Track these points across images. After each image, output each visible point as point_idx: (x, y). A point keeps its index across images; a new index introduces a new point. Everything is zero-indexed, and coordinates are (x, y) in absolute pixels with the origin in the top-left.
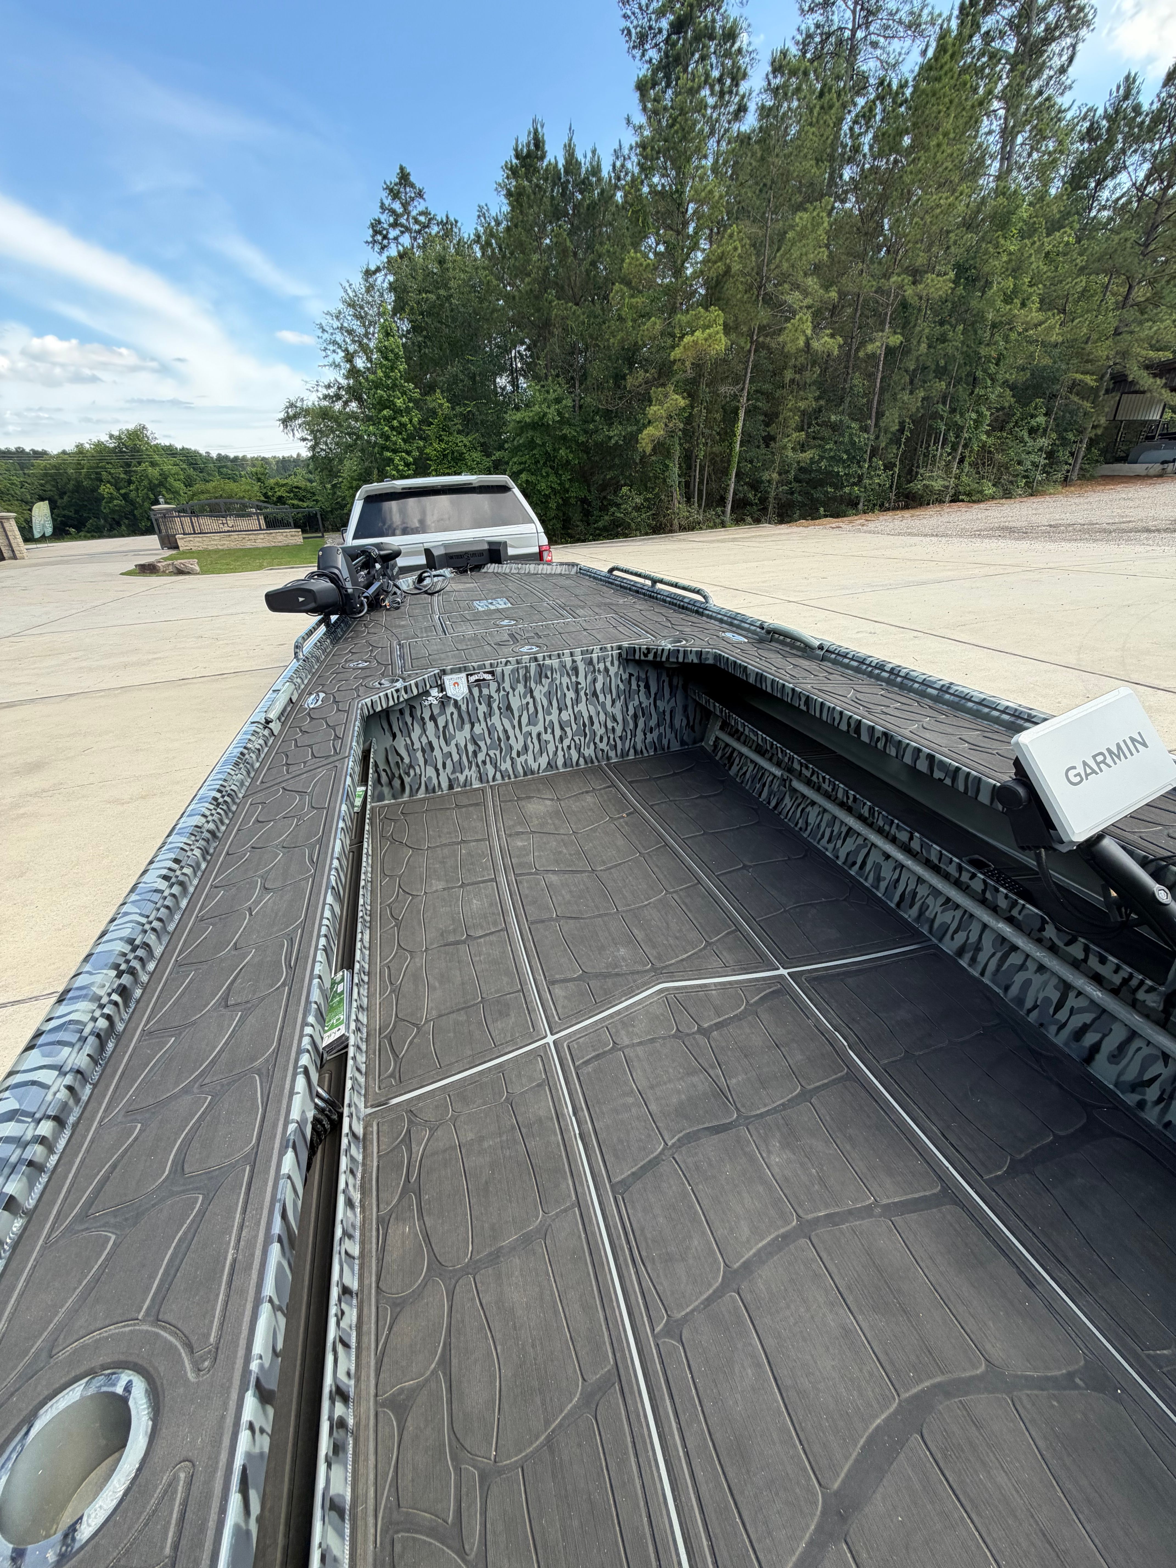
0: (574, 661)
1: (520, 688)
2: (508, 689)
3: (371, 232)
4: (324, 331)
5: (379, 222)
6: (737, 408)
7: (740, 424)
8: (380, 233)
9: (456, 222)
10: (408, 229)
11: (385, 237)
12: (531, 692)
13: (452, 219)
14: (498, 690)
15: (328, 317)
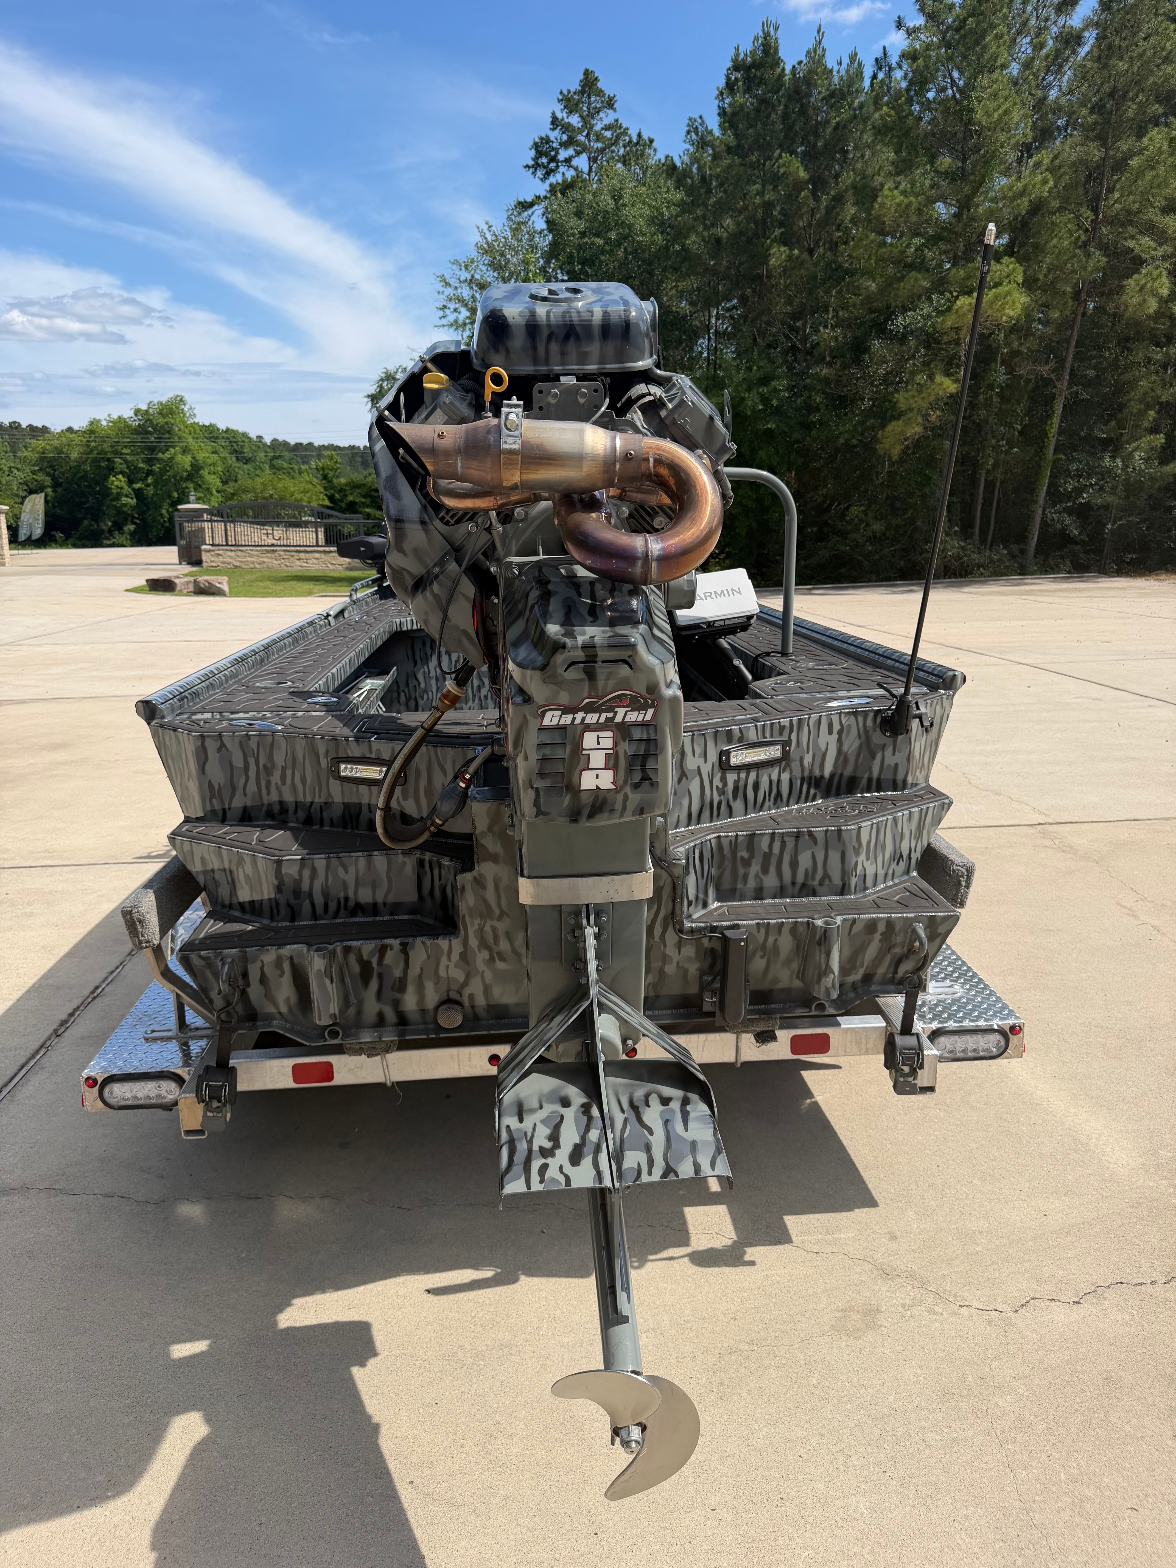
3: (533, 153)
4: (447, 284)
5: (547, 141)
8: (546, 154)
9: (651, 141)
10: (586, 148)
11: (553, 159)
13: (645, 136)
15: (454, 267)
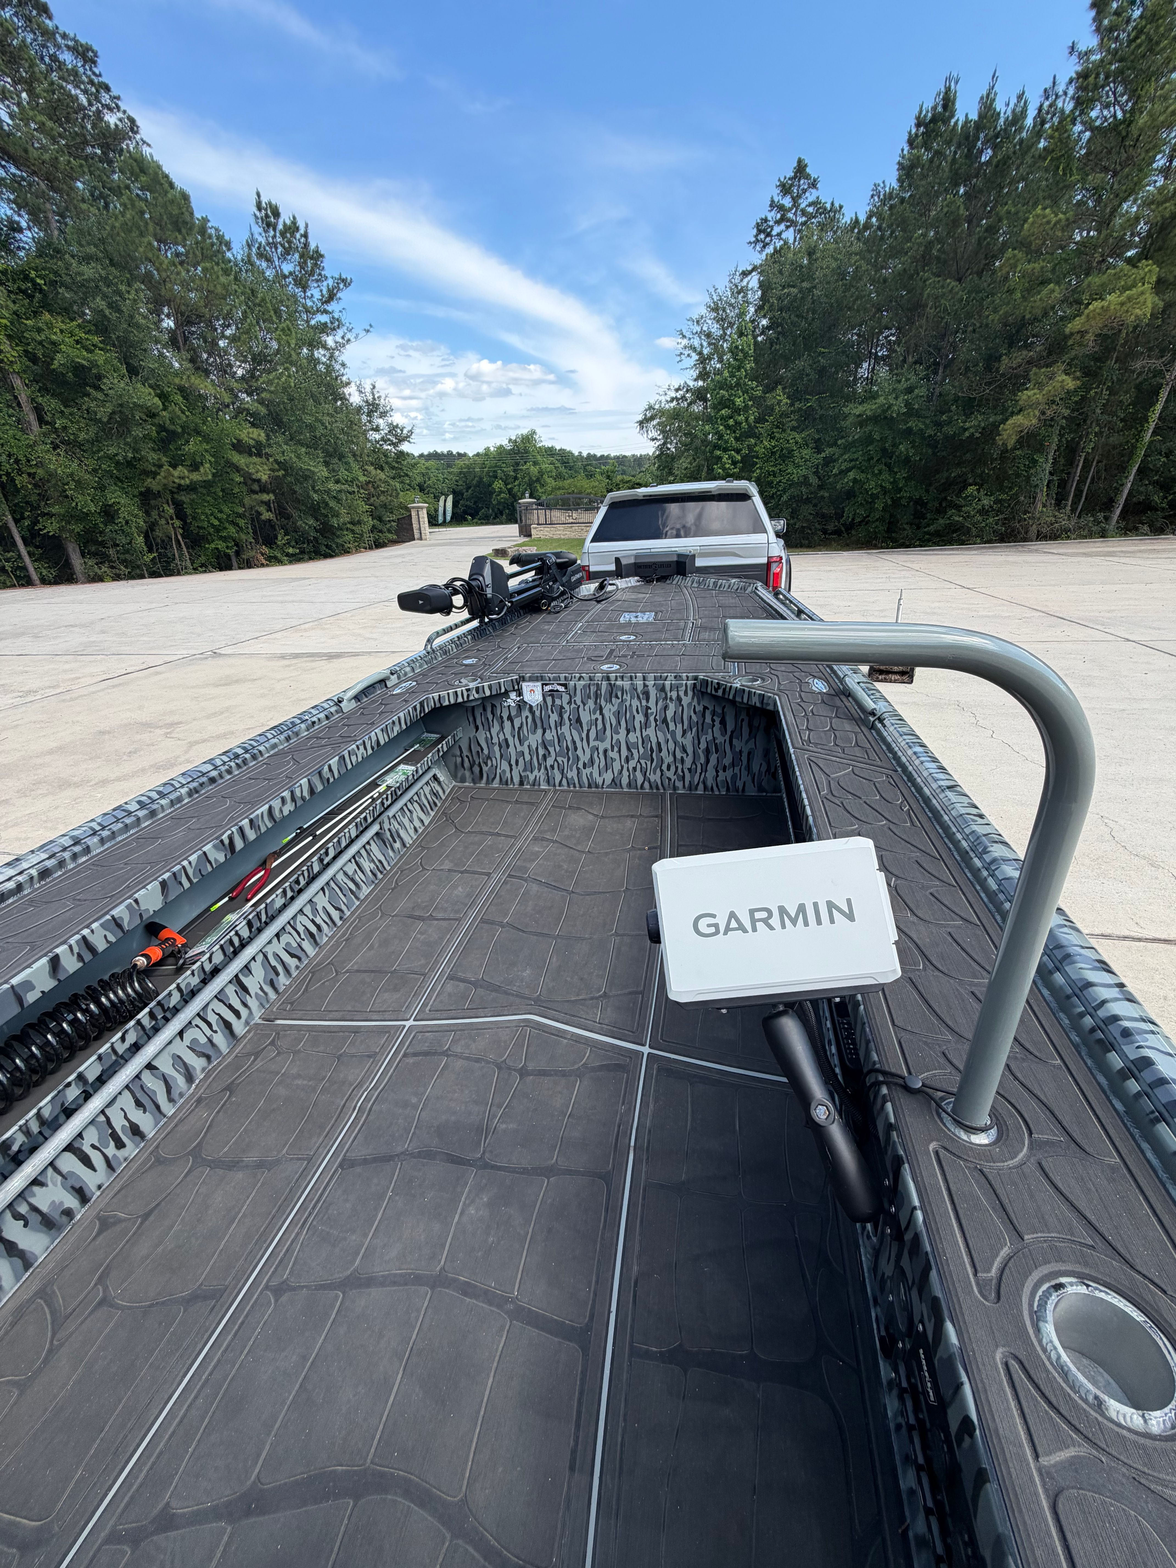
0: (645, 686)
1: (591, 703)
2: (579, 702)
3: (755, 231)
4: (684, 337)
5: (766, 220)
6: (1160, 386)
7: (1159, 407)
8: (764, 231)
9: (841, 207)
10: (793, 223)
11: (769, 235)
12: (601, 709)
13: (837, 205)
14: (570, 703)
15: (690, 323)
